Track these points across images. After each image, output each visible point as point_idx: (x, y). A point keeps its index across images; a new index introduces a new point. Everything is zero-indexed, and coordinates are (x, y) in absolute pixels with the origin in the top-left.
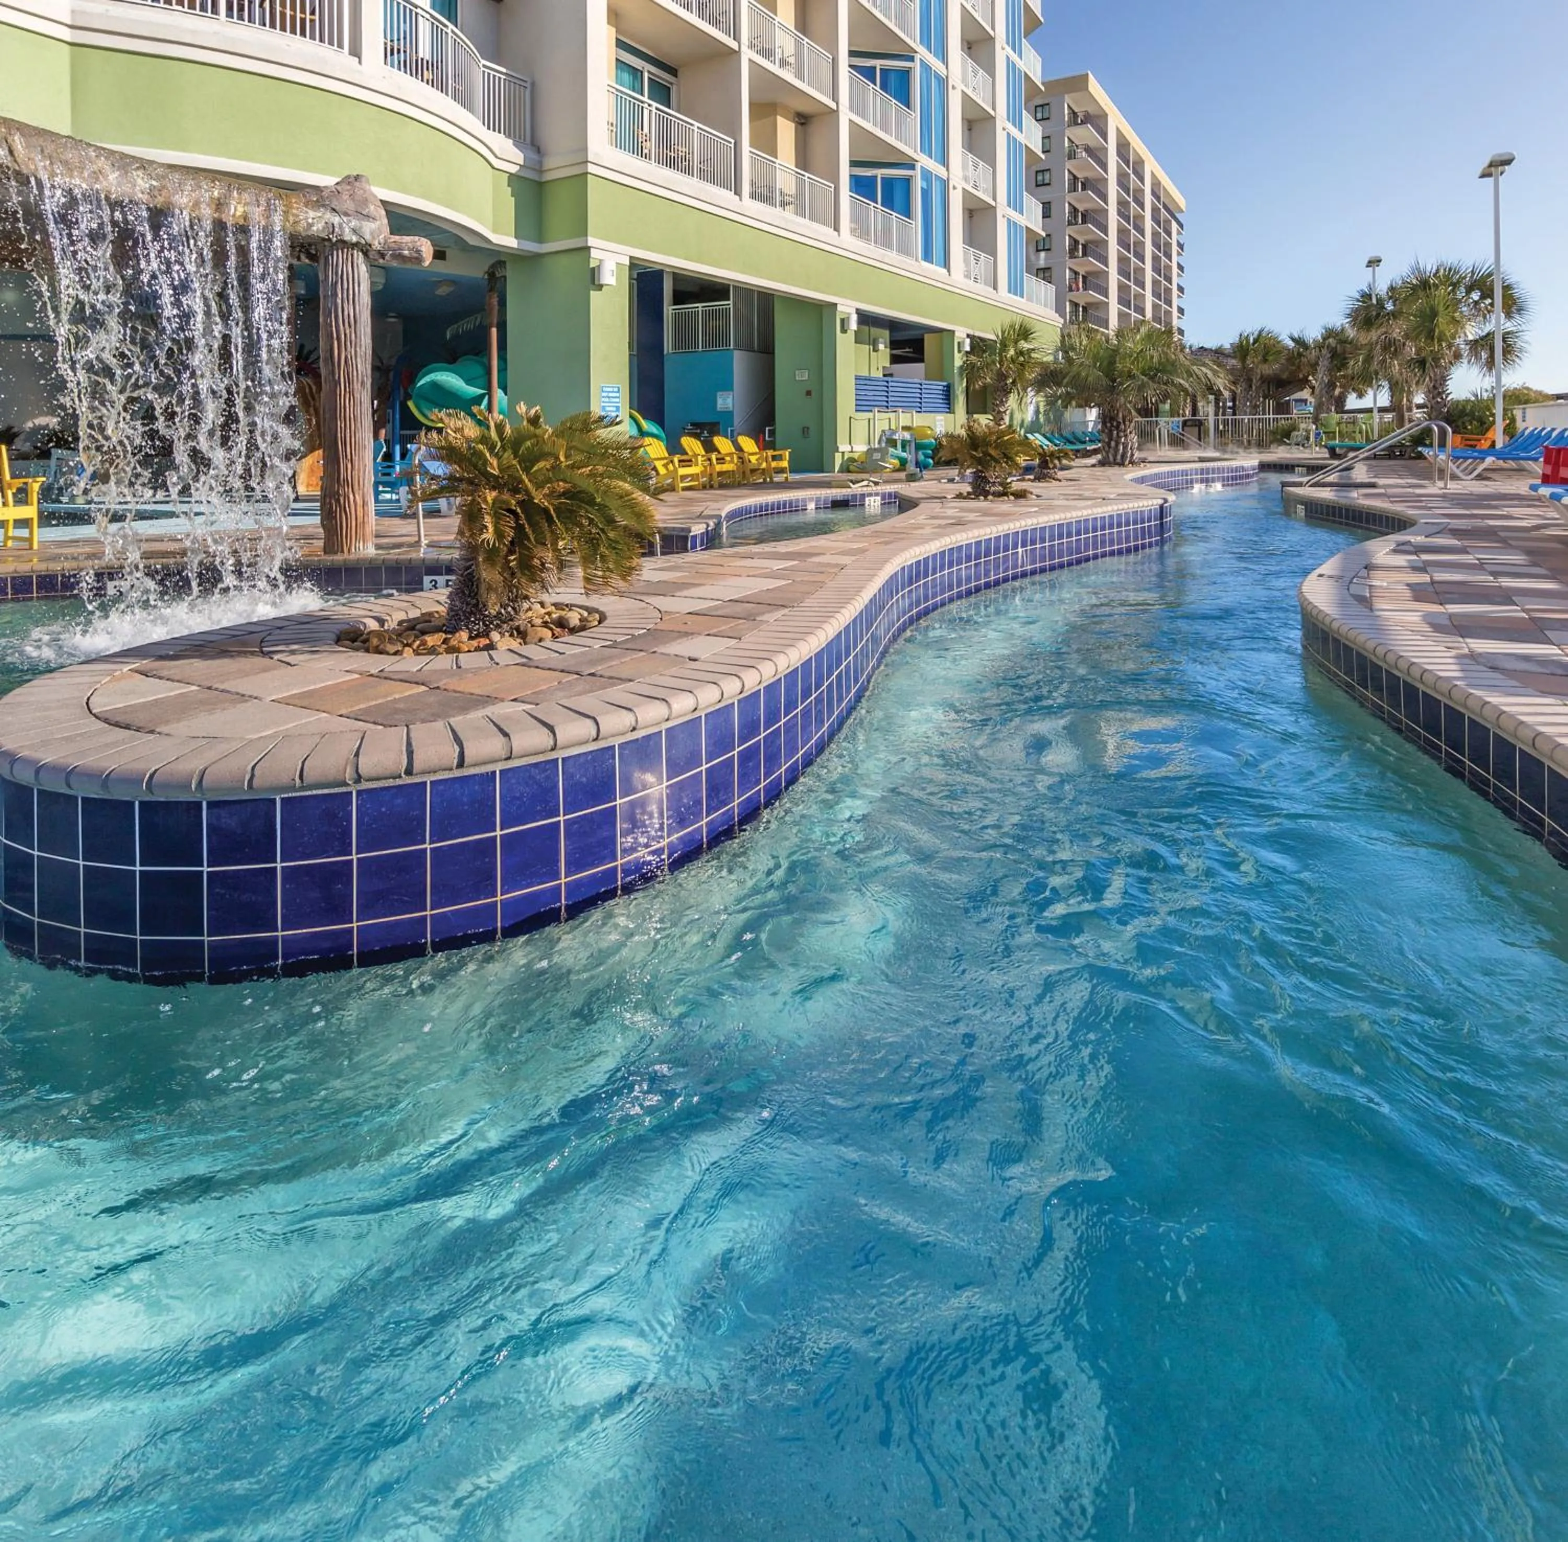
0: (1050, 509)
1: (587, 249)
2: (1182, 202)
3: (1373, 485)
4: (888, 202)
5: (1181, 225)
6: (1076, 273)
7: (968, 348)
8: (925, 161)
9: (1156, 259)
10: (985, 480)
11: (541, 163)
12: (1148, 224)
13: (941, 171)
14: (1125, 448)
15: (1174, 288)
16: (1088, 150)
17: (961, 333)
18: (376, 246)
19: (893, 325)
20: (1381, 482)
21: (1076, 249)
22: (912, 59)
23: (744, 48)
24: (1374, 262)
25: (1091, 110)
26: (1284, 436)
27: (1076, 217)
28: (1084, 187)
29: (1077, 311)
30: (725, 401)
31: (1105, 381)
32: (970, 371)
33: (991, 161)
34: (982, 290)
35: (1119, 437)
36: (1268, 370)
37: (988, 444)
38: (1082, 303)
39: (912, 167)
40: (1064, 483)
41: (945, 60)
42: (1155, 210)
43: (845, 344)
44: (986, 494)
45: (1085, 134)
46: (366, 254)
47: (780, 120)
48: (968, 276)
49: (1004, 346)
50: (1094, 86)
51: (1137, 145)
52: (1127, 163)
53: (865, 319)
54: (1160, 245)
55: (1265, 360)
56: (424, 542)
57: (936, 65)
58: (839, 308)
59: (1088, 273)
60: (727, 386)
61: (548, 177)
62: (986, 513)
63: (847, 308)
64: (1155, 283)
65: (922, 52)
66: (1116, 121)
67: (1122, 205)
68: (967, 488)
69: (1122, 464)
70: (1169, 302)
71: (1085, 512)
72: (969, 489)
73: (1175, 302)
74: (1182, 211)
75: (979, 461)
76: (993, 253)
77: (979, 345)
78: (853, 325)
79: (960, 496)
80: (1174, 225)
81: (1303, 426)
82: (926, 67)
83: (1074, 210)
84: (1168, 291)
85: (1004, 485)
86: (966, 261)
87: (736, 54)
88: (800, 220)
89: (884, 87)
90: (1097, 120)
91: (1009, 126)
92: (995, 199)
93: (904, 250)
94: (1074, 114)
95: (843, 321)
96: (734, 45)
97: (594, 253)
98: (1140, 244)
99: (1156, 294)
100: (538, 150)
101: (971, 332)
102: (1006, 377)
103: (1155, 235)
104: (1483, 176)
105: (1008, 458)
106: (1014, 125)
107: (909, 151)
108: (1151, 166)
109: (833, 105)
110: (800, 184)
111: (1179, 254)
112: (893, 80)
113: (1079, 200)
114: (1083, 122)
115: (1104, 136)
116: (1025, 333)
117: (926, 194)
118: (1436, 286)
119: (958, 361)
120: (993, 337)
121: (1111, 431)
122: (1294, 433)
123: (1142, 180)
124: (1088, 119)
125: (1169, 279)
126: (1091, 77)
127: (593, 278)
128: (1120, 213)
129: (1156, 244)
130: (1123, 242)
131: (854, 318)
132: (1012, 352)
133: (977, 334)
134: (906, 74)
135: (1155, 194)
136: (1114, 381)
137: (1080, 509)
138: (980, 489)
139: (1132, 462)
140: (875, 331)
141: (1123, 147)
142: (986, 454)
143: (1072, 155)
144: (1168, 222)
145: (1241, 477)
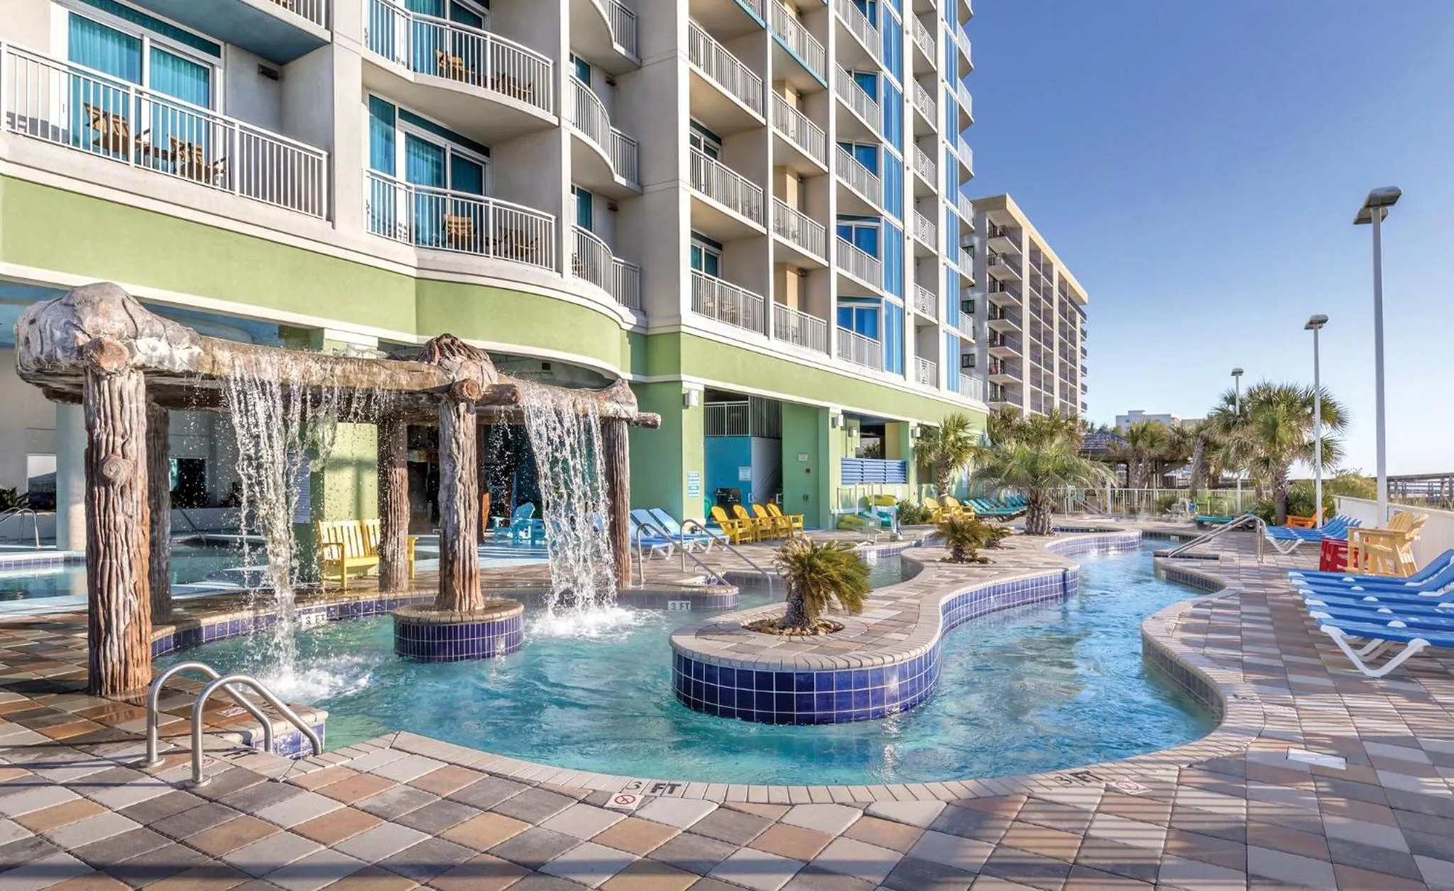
0: (1004, 572)
1: (680, 382)
2: (1084, 295)
3: (1216, 558)
4: (861, 329)
5: (1084, 315)
6: (995, 359)
7: (918, 435)
8: (888, 296)
9: (1062, 345)
10: (961, 551)
11: (647, 323)
12: (1056, 316)
13: (899, 302)
14: (1044, 522)
15: (1078, 369)
16: (1004, 256)
17: (913, 423)
18: (635, 419)
19: (862, 418)
20: (1222, 554)
21: (995, 339)
22: (878, 220)
23: (771, 232)
24: (1237, 373)
25: (1008, 224)
26: (1166, 506)
27: (995, 313)
28: (1002, 289)
29: (996, 390)
30: (745, 474)
31: (1030, 477)
32: (921, 452)
33: (935, 289)
34: (928, 390)
35: (1039, 515)
36: (1154, 452)
37: (963, 530)
38: (1000, 384)
39: (879, 301)
40: (1006, 551)
41: (902, 218)
42: (1062, 304)
43: (836, 437)
44: (962, 560)
45: (1004, 245)
46: (628, 423)
47: (789, 273)
48: (918, 378)
49: (946, 434)
50: (1011, 206)
51: (1048, 251)
52: (1038, 266)
53: (847, 415)
54: (1068, 335)
55: (1152, 446)
56: (643, 580)
57: (896, 222)
58: (831, 410)
59: (1005, 358)
60: (747, 463)
61: (651, 332)
62: (969, 575)
63: (836, 409)
64: (1062, 365)
65: (887, 215)
66: (1029, 232)
67: (1034, 301)
68: (948, 554)
69: (1041, 534)
70: (1074, 381)
71: (1027, 576)
72: (951, 556)
73: (1079, 380)
74: (1085, 303)
75: (959, 541)
76: (936, 360)
77: (927, 431)
78: (841, 422)
79: (944, 560)
80: (1078, 316)
81: (1181, 499)
82: (888, 224)
83: (994, 307)
84: (1073, 372)
85: (974, 555)
86: (917, 368)
87: (765, 237)
88: (803, 349)
89: (857, 244)
90: (1013, 232)
91: (949, 261)
92: (937, 319)
93: (873, 364)
94: (993, 227)
95: (833, 419)
96: (763, 230)
97: (685, 385)
98: (1049, 334)
99: (1063, 375)
100: (645, 314)
101: (920, 422)
102: (948, 457)
103: (1062, 324)
104: (1307, 328)
105: (976, 539)
106: (952, 260)
107: (877, 290)
108: (1059, 267)
109: (826, 264)
110: (802, 322)
111: (1082, 340)
112: (863, 237)
113: (998, 299)
114: (1002, 235)
115: (1020, 246)
116: (962, 424)
117: (889, 318)
118: (1278, 404)
119: (912, 443)
120: (937, 425)
121: (1033, 511)
122: (1174, 505)
123: (1050, 279)
124: (1005, 232)
125: (1074, 362)
126: (1009, 198)
127: (684, 401)
128: (1032, 308)
129: (1063, 333)
130: (1035, 332)
131: (841, 418)
132: (952, 438)
133: (926, 423)
134: (874, 232)
135: (1062, 291)
136: (1037, 477)
137: (1024, 573)
138: (958, 557)
139: (1048, 533)
140: (851, 422)
141: (1035, 252)
142: (963, 536)
143: (992, 262)
144: (1073, 313)
145: (1128, 544)
